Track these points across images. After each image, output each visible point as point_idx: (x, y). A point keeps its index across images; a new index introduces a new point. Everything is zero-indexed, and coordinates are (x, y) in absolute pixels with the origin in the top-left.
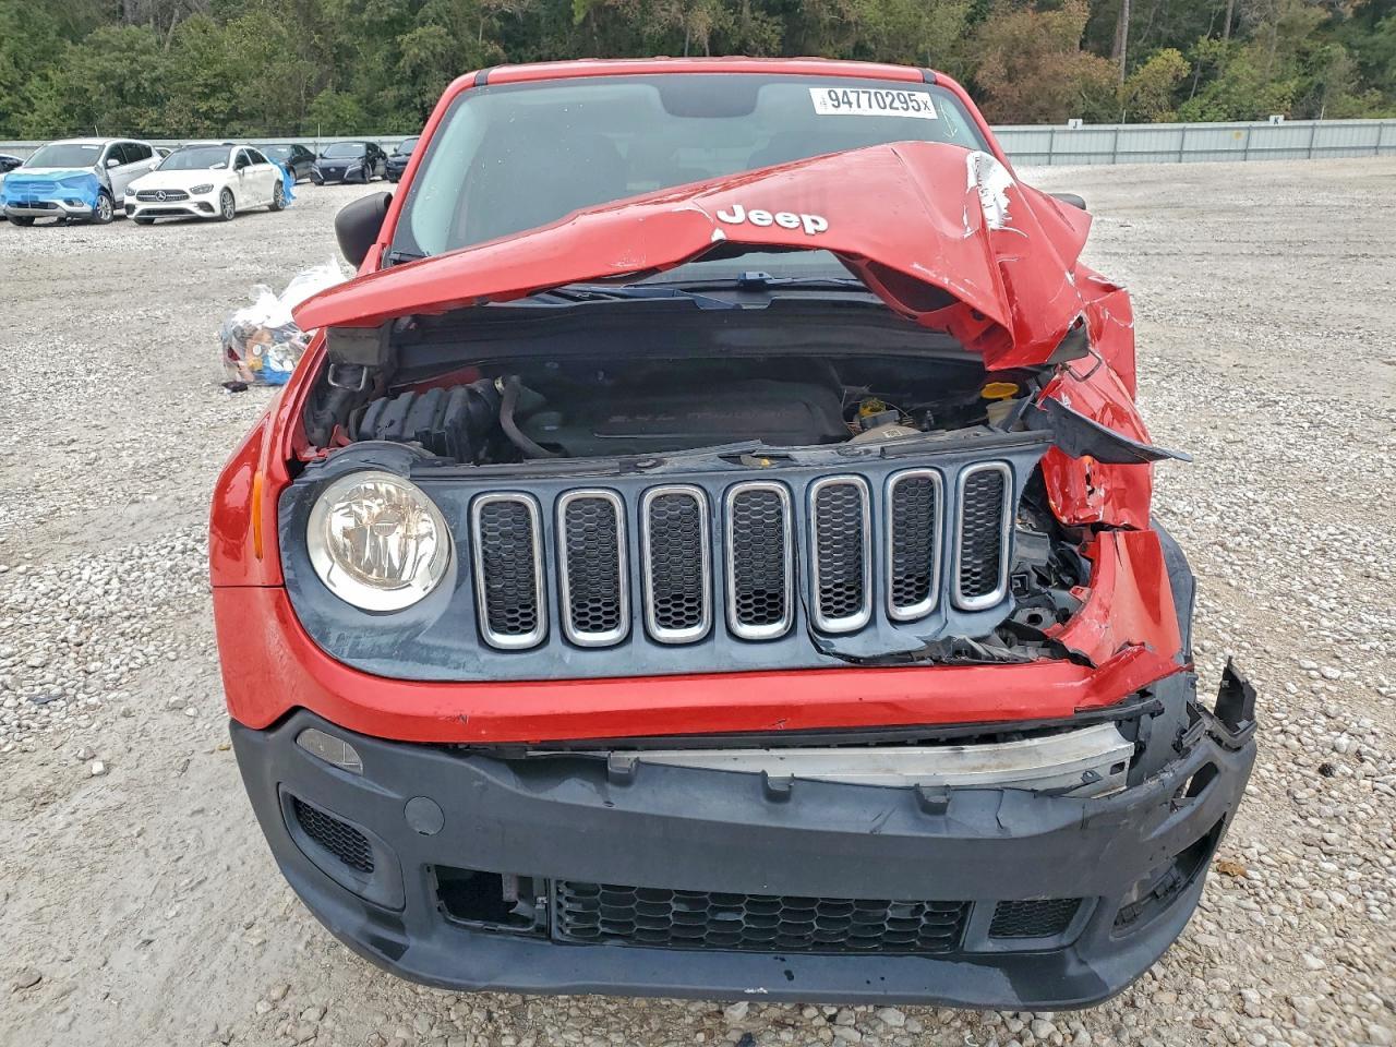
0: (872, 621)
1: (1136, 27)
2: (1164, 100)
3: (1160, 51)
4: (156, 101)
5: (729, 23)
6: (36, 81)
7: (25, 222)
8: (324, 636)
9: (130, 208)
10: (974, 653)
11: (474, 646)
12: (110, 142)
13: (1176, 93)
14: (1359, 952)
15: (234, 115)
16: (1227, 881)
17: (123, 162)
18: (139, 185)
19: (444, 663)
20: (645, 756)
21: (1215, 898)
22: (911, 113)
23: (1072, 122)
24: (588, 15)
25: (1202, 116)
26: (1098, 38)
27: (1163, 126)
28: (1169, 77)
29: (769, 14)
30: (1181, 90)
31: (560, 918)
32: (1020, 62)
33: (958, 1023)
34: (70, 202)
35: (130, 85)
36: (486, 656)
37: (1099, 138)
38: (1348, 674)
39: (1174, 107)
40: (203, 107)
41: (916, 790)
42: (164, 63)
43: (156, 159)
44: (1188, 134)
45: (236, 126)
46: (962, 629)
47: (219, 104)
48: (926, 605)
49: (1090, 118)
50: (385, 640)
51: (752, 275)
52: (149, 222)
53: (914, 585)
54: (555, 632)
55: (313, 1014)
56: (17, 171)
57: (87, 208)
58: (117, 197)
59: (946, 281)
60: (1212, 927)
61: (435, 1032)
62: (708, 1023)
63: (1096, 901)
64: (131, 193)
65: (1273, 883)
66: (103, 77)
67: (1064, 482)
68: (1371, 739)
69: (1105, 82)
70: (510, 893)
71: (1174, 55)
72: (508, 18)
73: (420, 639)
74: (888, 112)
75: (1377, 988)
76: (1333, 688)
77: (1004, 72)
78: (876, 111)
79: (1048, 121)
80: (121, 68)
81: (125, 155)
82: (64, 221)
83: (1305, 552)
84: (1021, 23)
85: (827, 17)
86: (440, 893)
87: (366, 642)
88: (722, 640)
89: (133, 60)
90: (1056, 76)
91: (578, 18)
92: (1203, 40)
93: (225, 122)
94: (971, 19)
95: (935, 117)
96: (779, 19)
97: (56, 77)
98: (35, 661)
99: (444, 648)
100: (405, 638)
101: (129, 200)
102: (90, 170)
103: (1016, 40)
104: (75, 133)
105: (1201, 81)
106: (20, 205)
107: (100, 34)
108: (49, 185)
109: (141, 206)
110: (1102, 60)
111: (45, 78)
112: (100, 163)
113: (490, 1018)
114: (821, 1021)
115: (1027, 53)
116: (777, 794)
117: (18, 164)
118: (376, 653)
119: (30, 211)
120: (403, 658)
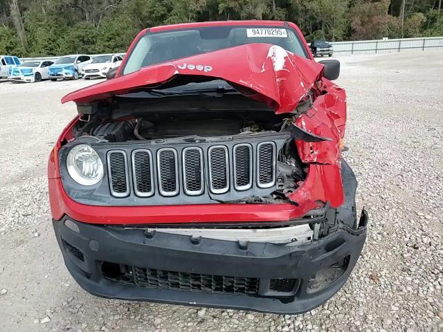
0: (229, 190)
1: (408, 6)
2: (418, 30)
3: (416, 13)
4: (93, 43)
5: (268, 12)
6: (61, 39)
7: (54, 80)
8: (69, 192)
9: (83, 75)
10: (261, 201)
11: (109, 195)
12: (78, 56)
13: (422, 27)
14: (411, 306)
15: (116, 46)
16: (372, 282)
17: (82, 61)
18: (85, 68)
19: (100, 201)
20: (158, 230)
21: (366, 286)
22: (279, 36)
23: (384, 38)
24: (223, 11)
25: (431, 35)
26: (394, 10)
27: (417, 39)
28: (419, 22)
29: (282, 8)
30: (425, 26)
31: (137, 279)
32: (366, 19)
33: (270, 320)
34: (66, 74)
35: (86, 39)
36: (112, 199)
37: (394, 43)
38: (435, 218)
39: (421, 32)
40: (107, 44)
41: (238, 242)
42: (95, 31)
43: (91, 60)
44: (426, 41)
45: (117, 49)
46: (259, 194)
47: (112, 43)
48: (248, 186)
49: (390, 37)
50: (86, 194)
51: (220, 87)
52: (88, 79)
53: (244, 180)
54: (132, 192)
55: (78, 306)
56: (52, 65)
57: (71, 76)
58: (80, 72)
59: (251, 85)
60: (363, 295)
61: (112, 313)
62: (193, 315)
63: (300, 281)
64: (83, 70)
65: (387, 283)
66: (78, 37)
67: (303, 149)
68: (435, 239)
69: (396, 25)
70: (123, 270)
71: (421, 14)
72: (199, 13)
73: (95, 193)
74: (271, 36)
75: (414, 317)
76: (428, 222)
77: (360, 23)
78: (267, 35)
79: (376, 39)
80: (83, 34)
81: (83, 59)
82: (65, 79)
83: (430, 178)
84: (367, 7)
85: (300, 8)
86: (103, 270)
87: (80, 194)
88: (182, 195)
89: (86, 32)
90: (378, 24)
91: (220, 12)
92: (431, 10)
93: (113, 49)
94: (349, 6)
95: (286, 36)
96: (285, 9)
97: (66, 38)
98: (26, 204)
99: (100, 196)
100: (90, 193)
101: (83, 73)
102: (72, 64)
103: (365, 12)
104: (70, 53)
105: (431, 23)
106: (53, 75)
107: (78, 24)
108: (60, 69)
109: (86, 74)
110: (395, 18)
111: (64, 38)
112: (75, 62)
113: (128, 310)
114: (228, 317)
115: (368, 16)
116: (195, 242)
117: (53, 63)
118: (83, 198)
119: (56, 77)
120: (89, 199)
